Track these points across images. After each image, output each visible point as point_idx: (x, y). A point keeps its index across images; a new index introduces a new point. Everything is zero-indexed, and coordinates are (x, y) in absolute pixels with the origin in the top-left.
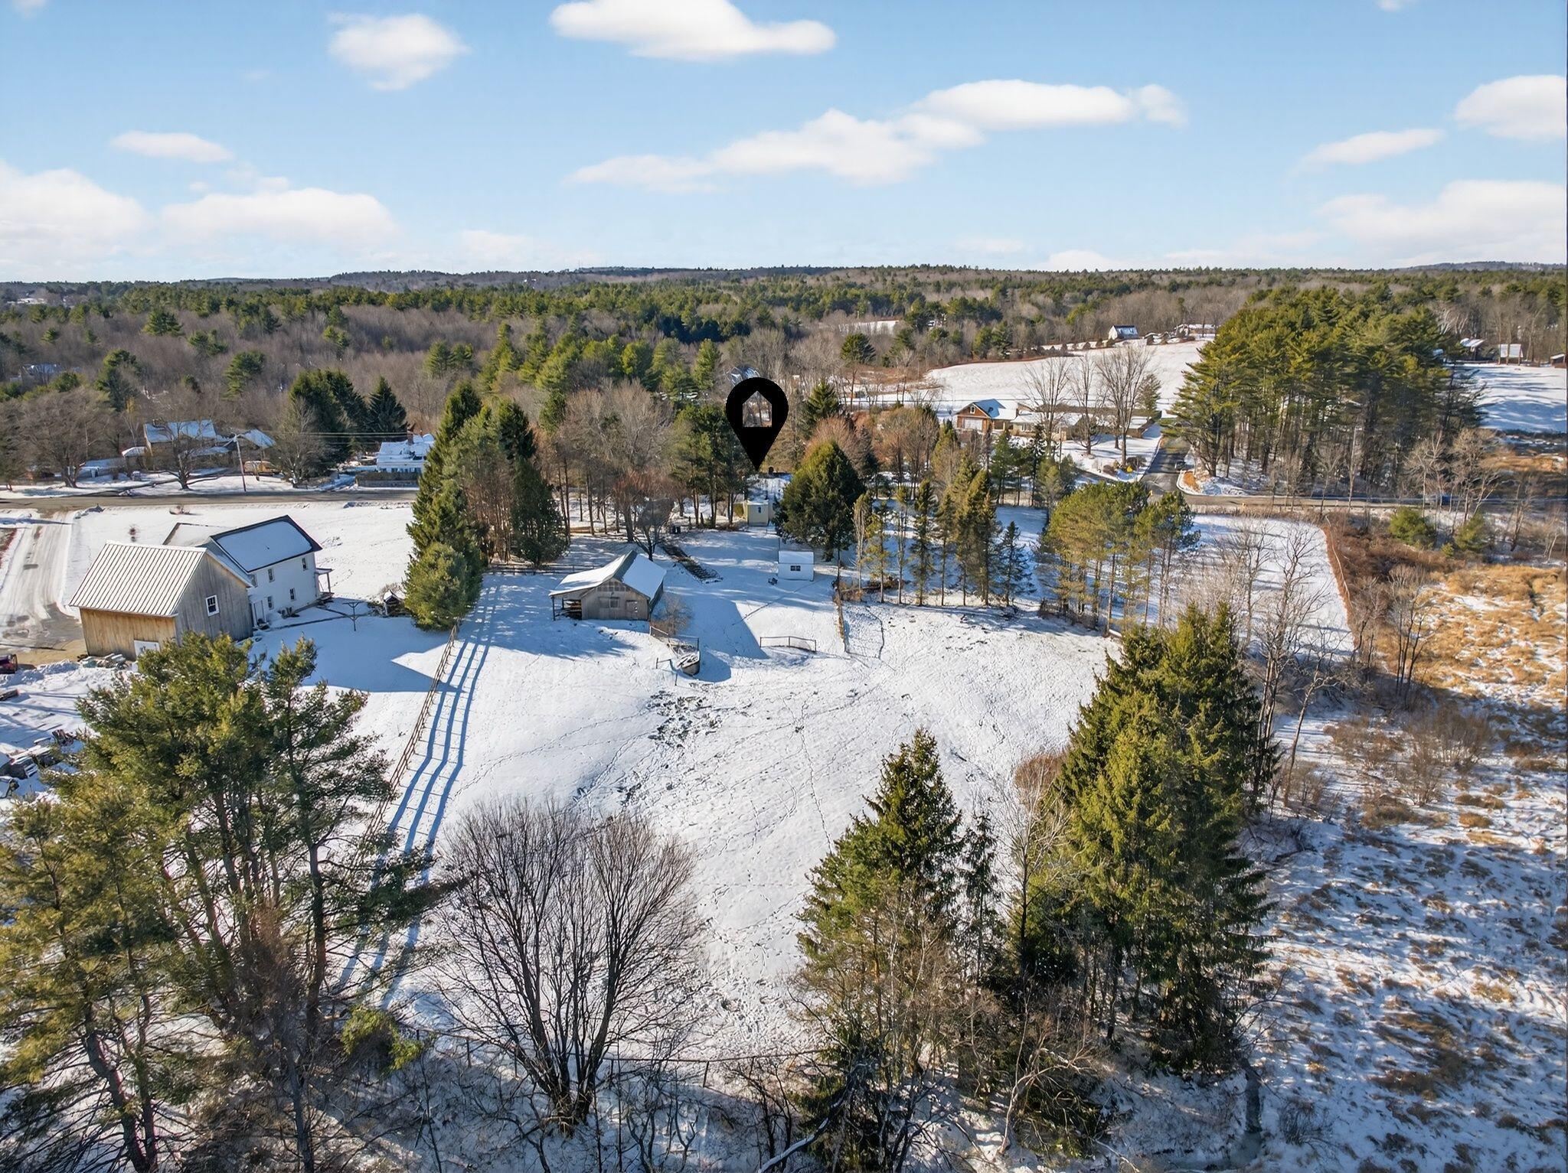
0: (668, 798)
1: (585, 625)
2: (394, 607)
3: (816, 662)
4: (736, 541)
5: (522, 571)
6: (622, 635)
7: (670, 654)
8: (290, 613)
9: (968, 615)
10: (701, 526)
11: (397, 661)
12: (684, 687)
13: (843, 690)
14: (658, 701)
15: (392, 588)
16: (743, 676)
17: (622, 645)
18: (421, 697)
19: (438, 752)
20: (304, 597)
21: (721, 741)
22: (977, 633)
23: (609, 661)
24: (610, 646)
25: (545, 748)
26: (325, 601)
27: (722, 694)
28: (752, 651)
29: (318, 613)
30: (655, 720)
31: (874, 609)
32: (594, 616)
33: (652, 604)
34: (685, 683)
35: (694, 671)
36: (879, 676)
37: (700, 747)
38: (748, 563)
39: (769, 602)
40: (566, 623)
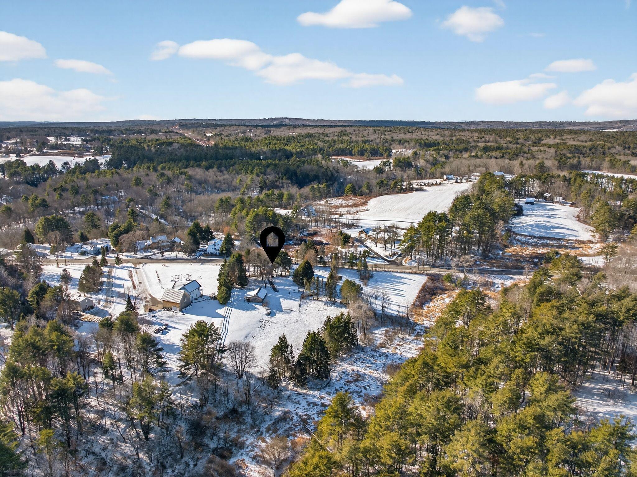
0: (259, 338)
1: (250, 303)
2: (215, 298)
3: (292, 313)
4: (285, 280)
5: (239, 288)
6: (257, 306)
7: (265, 311)
8: (196, 299)
9: (326, 303)
10: (279, 276)
11: (217, 311)
12: (267, 318)
13: (295, 319)
14: (261, 321)
15: (214, 294)
16: (278, 315)
17: (256, 308)
18: (221, 319)
19: (224, 329)
20: (198, 295)
21: (270, 329)
22: (326, 307)
23: (254, 312)
24: (254, 309)
25: (241, 329)
26: (202, 296)
27: (273, 319)
28: (281, 310)
29: (200, 299)
30: (260, 324)
31: (308, 301)
32: (252, 302)
33: (263, 300)
34: (267, 317)
35: (269, 314)
36: (303, 316)
37: (267, 330)
38: (286, 287)
39: (287, 299)
40: (246, 303)
